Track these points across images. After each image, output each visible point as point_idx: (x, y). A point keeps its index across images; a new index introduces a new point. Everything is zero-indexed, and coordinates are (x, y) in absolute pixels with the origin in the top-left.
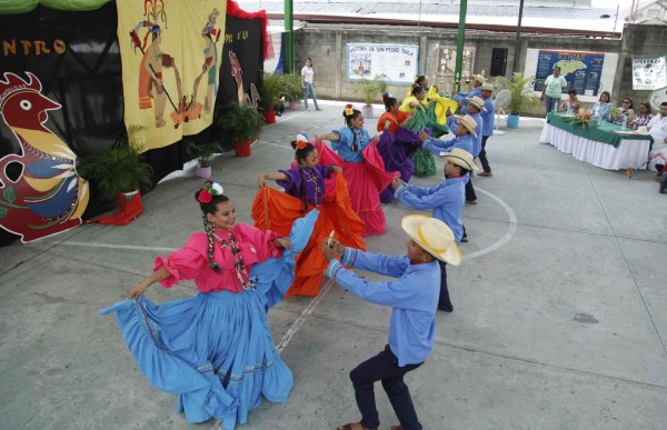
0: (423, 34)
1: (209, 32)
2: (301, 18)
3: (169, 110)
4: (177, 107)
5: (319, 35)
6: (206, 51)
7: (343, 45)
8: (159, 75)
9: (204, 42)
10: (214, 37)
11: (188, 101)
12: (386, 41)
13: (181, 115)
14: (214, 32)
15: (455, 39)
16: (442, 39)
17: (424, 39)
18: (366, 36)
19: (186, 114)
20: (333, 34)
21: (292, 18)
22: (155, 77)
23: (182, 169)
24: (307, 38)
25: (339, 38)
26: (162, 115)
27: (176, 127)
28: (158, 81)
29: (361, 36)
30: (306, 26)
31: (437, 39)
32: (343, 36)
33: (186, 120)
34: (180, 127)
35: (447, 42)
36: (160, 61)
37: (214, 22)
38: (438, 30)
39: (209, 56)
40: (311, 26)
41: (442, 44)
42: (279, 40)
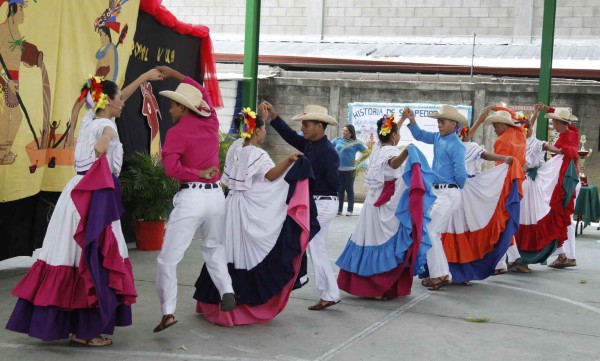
0: (479, 87)
1: (107, 25)
2: (272, 62)
3: (23, 138)
4: (39, 136)
5: (302, 90)
6: (100, 55)
7: (342, 105)
8: (13, 75)
9: (98, 40)
10: (115, 36)
11: (60, 131)
12: (416, 100)
13: (44, 152)
14: (116, 27)
15: (534, 95)
16: (513, 95)
17: (480, 95)
18: (381, 91)
19: (54, 153)
20: (326, 88)
21: (256, 60)
22: (5, 78)
23: (31, 255)
24: (281, 94)
25: (335, 94)
26: (10, 143)
27: (33, 169)
28: (11, 84)
29: (372, 90)
30: (279, 74)
31: (503, 94)
32: (343, 89)
33: (52, 163)
34: (40, 171)
35: (520, 99)
36: (18, 52)
37: (117, 11)
38: (505, 80)
39: (104, 65)
40: (288, 75)
41: (512, 103)
42: (233, 93)
